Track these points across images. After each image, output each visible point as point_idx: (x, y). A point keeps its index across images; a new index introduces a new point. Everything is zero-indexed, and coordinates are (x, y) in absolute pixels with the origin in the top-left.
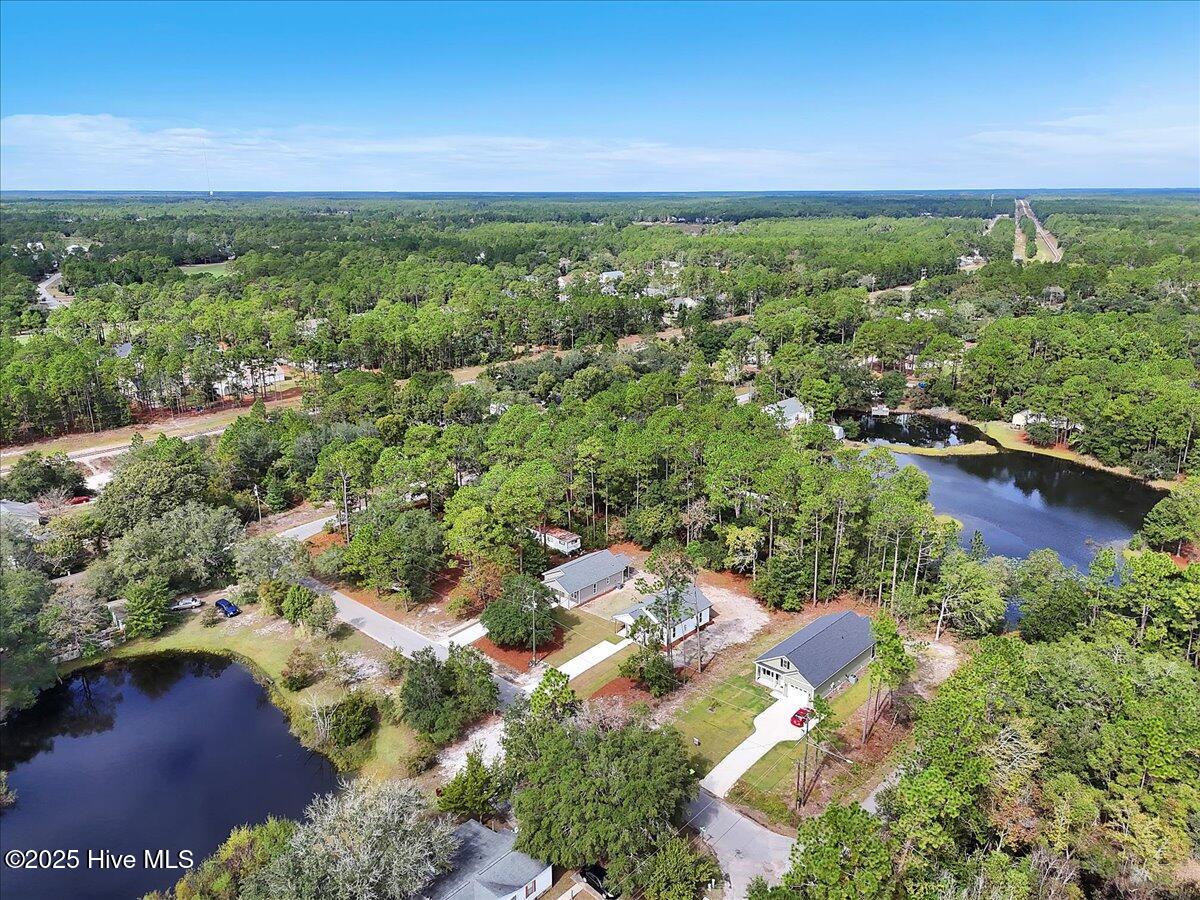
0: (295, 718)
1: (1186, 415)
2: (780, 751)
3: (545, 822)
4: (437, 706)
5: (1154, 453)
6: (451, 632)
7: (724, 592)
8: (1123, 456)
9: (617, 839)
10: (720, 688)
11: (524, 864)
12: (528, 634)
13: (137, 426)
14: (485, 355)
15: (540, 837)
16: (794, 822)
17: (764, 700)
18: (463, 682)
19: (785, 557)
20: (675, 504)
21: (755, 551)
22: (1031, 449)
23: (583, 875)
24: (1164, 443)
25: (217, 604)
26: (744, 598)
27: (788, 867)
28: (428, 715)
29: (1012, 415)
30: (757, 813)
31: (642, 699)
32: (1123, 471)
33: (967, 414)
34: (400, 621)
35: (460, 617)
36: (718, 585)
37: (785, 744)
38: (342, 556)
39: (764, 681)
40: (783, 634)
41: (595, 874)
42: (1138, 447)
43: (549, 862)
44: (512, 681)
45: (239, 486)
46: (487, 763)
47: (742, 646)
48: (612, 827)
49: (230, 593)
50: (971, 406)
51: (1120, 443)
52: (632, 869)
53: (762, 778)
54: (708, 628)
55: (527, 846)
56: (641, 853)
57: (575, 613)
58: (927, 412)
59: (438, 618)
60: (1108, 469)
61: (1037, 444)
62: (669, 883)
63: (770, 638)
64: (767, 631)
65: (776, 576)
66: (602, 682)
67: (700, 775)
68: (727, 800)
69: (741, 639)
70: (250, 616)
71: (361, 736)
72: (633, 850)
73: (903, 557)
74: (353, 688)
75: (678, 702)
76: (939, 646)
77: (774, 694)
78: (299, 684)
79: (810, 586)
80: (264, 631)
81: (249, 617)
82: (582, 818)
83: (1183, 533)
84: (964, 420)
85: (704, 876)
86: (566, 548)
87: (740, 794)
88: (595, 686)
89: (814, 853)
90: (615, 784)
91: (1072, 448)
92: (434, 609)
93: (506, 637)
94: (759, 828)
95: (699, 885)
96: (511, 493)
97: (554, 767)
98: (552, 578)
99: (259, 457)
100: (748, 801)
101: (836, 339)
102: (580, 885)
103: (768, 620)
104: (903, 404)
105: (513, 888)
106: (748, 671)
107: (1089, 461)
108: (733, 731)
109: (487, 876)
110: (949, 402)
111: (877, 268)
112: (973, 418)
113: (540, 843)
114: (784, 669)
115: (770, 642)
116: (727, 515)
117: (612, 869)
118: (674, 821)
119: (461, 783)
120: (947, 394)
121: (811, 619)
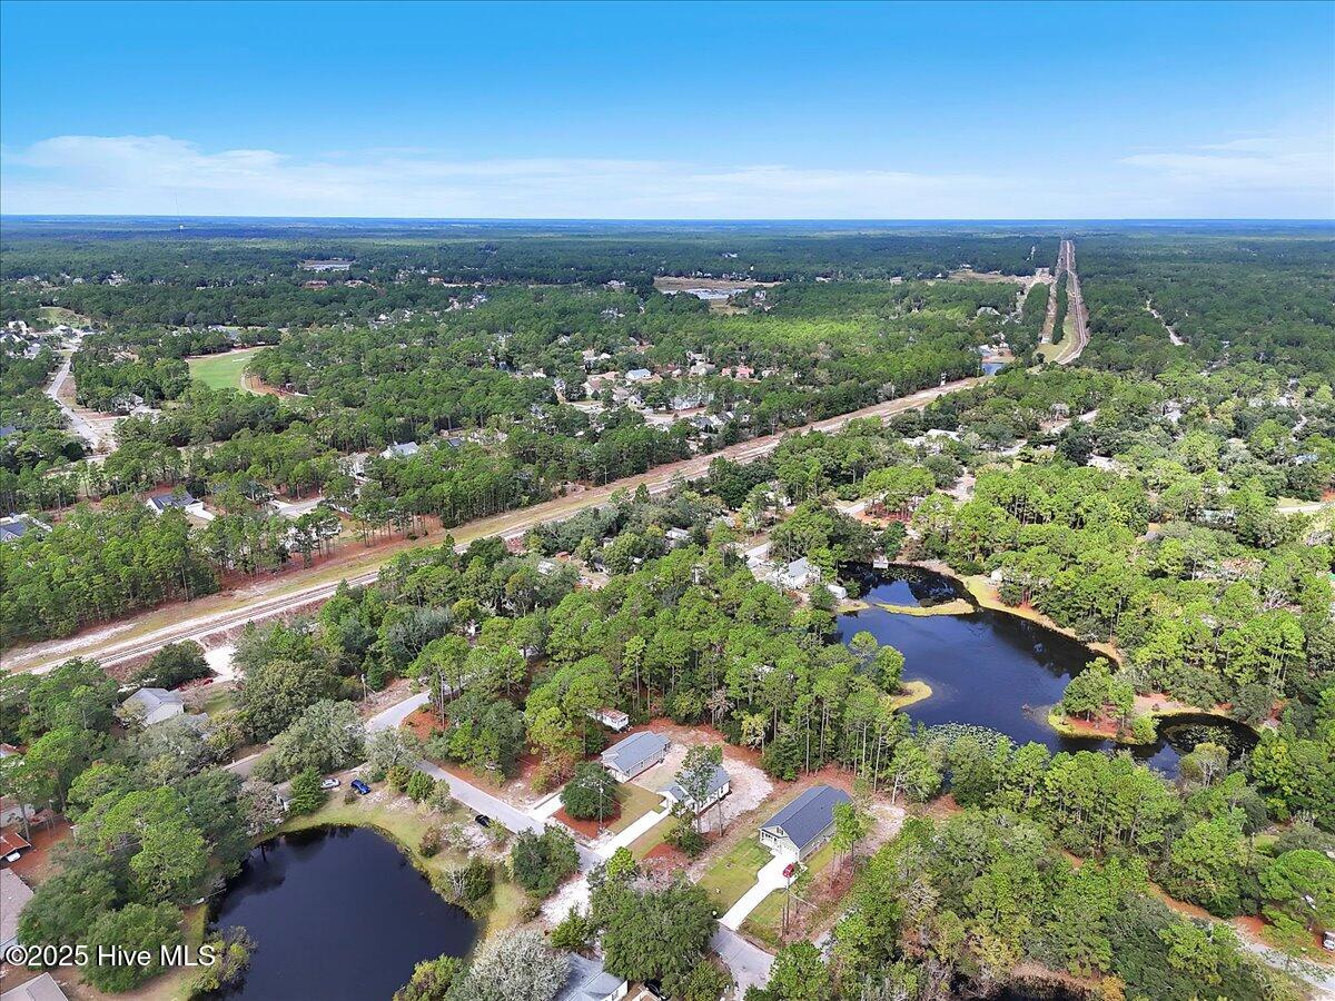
0: (434, 879)
1: (1116, 589)
2: (775, 896)
3: (623, 953)
4: (539, 871)
5: (1091, 620)
6: (536, 805)
7: (740, 764)
8: (1071, 620)
9: (667, 964)
10: (735, 848)
11: (610, 980)
12: (597, 810)
13: (224, 593)
14: (526, 499)
15: (620, 963)
16: (781, 945)
17: (766, 856)
18: (555, 853)
19: (784, 740)
20: (703, 690)
21: (764, 733)
22: (1002, 608)
23: (646, 986)
24: (1099, 611)
25: (353, 785)
26: (755, 769)
27: (769, 978)
28: (532, 879)
29: (991, 570)
30: (757, 941)
31: (682, 860)
32: (1069, 632)
33: (955, 568)
34: (495, 796)
35: (541, 793)
36: (735, 758)
37: (778, 890)
38: (449, 743)
39: (767, 842)
40: (782, 803)
41: (654, 985)
42: (1082, 613)
43: (626, 979)
44: (585, 846)
45: (345, 671)
46: (582, 914)
47: (751, 813)
48: (665, 956)
49: (357, 772)
50: (957, 561)
51: (1068, 609)
52: (677, 982)
53: (762, 916)
54: (727, 797)
55: (611, 969)
56: (682, 972)
57: (628, 786)
58: (922, 564)
59: (525, 792)
60: (1059, 630)
61: (1008, 604)
62: (700, 989)
63: (773, 806)
64: (771, 799)
65: (778, 755)
66: (652, 844)
67: (720, 915)
68: (737, 932)
69: (753, 807)
70: (380, 793)
71: (484, 893)
72: (678, 970)
73: (870, 739)
74: (471, 854)
75: (705, 861)
76: (894, 809)
77: (772, 852)
78: (430, 852)
79: (803, 761)
80: (393, 806)
81: (378, 794)
82: (646, 950)
83: (1089, 706)
84: (951, 573)
85: (721, 983)
86: (617, 726)
87: (746, 928)
88: (646, 849)
89: (783, 970)
90: (666, 928)
91: (1035, 608)
92: (519, 785)
93: (581, 812)
94: (758, 951)
95: (719, 989)
96: (577, 694)
97: (628, 918)
98: (608, 757)
99: (358, 643)
100: (752, 933)
101: (849, 480)
102: (645, 992)
103: (772, 789)
104: (901, 554)
105: (605, 995)
106: (756, 834)
107: (1046, 622)
108: (743, 881)
109: (589, 988)
110: (940, 555)
111: (897, 375)
112: (959, 572)
113: (619, 967)
114: (780, 835)
115: (773, 811)
116: (742, 704)
117: (665, 982)
118: (702, 950)
119: (564, 926)
120: (938, 549)
121: (806, 788)
